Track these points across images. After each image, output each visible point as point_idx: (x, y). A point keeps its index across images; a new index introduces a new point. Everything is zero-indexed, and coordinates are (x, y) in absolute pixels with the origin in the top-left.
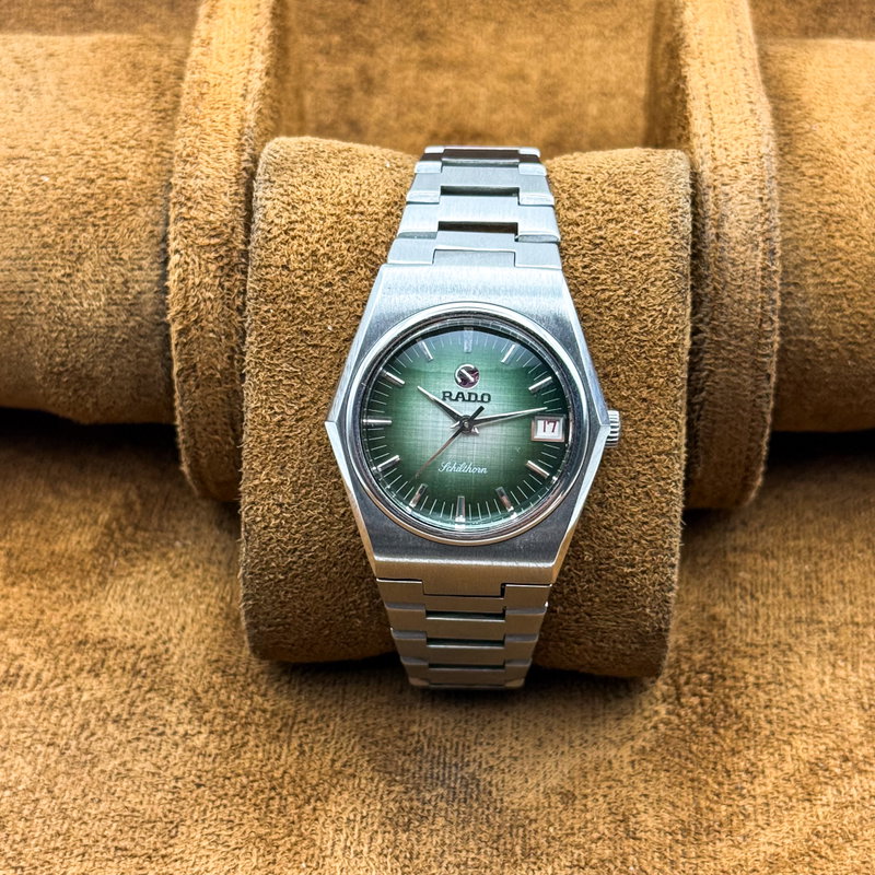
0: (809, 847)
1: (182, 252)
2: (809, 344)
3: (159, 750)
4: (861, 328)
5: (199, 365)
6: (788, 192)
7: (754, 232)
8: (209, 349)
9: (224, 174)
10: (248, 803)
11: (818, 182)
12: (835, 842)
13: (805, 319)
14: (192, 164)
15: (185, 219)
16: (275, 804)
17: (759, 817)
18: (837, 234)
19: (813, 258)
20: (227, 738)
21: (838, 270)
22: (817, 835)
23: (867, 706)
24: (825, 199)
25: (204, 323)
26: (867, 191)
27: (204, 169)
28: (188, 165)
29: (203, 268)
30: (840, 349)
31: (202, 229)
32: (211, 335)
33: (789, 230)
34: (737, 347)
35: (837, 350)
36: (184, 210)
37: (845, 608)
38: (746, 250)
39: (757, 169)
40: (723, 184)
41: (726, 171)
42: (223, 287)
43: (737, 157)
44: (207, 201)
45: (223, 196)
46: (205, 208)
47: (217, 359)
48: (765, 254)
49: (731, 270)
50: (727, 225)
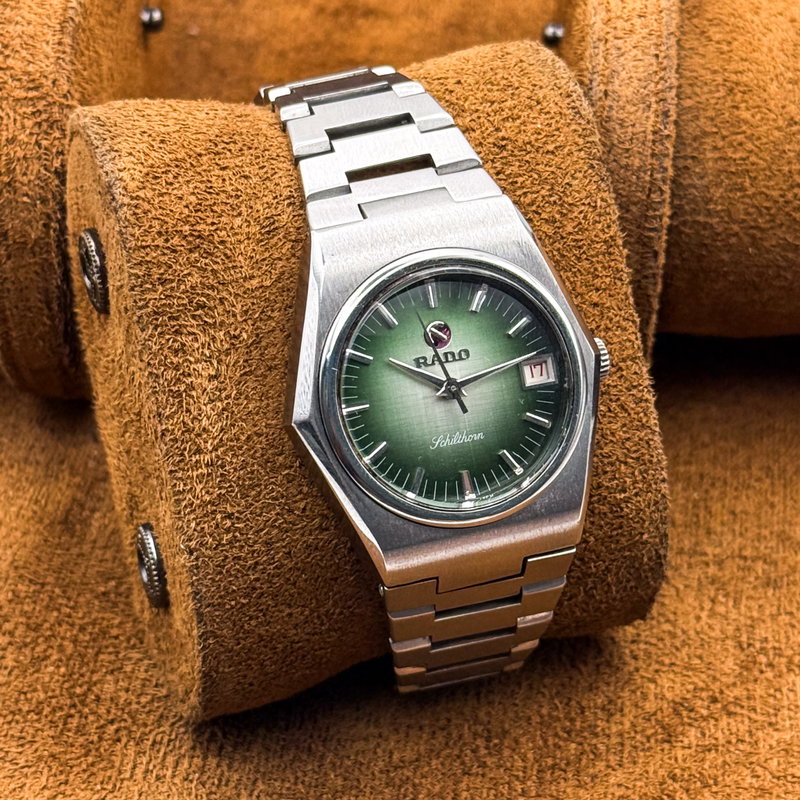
0: (662, 791)
2: (705, 226)
4: (765, 211)
5: (11, 233)
6: (691, 58)
7: (646, 92)
8: (22, 214)
9: (47, 21)
10: (43, 720)
11: (725, 48)
12: (692, 787)
13: (702, 198)
14: (12, 9)
16: (74, 722)
17: (611, 757)
18: (743, 105)
19: (715, 130)
20: (27, 651)
21: (741, 144)
22: (674, 778)
23: (745, 646)
24: (733, 66)
25: (17, 185)
26: (778, 60)
27: (26, 14)
28: (8, 9)
29: (18, 124)
30: (741, 234)
31: (19, 80)
32: (25, 199)
33: (690, 98)
35: (736, 234)
38: (637, 111)
39: (655, 24)
40: (616, 38)
41: (620, 24)
42: (40, 146)
43: (634, 9)
44: (26, 49)
45: (44, 44)
46: (24, 58)
47: (32, 227)
48: (658, 116)
49: (619, 132)
50: (617, 82)
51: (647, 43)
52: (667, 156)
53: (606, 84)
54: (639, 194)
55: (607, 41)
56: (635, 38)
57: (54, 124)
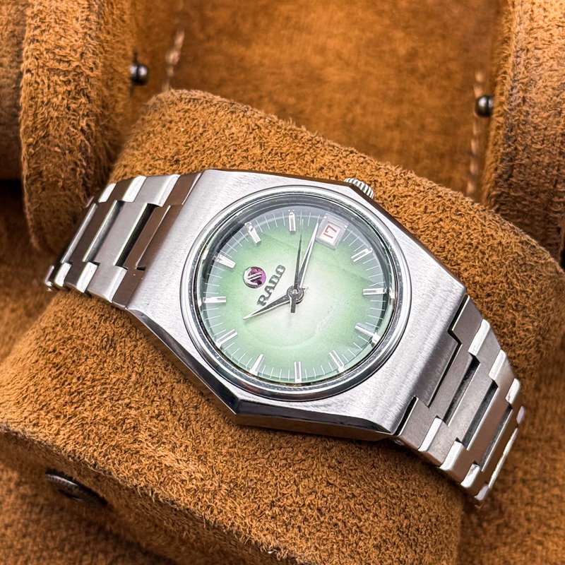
1: (33, 72)
5: (45, 173)
7: (558, 100)
8: (54, 160)
15: (38, 41)
25: (50, 138)
29: (51, 90)
31: (53, 52)
32: (57, 149)
34: (531, 202)
36: (38, 32)
38: (549, 116)
40: (536, 48)
42: (69, 108)
43: (554, 18)
44: (59, 24)
45: (74, 21)
46: (58, 32)
47: (62, 170)
49: (533, 133)
50: (534, 90)
53: (525, 91)
54: (547, 185)
55: (528, 50)
56: (550, 51)
57: (81, 91)
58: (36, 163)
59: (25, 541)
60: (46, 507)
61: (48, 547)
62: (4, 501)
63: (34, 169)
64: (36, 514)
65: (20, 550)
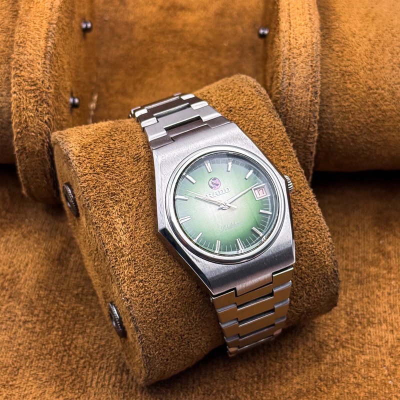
0: (316, 386)
1: (18, 93)
2: (332, 134)
3: (12, 329)
4: (358, 128)
5: (27, 148)
6: (325, 59)
7: (307, 83)
8: (32, 140)
9: (38, 53)
10: (53, 358)
11: (340, 54)
12: (328, 383)
13: (331, 123)
14: (23, 47)
15: (19, 76)
16: (66, 359)
17: (294, 370)
18: (348, 82)
19: (336, 93)
20: (45, 324)
21: (348, 99)
22: (320, 379)
23: (349, 313)
24: (344, 63)
25: (29, 128)
26: (364, 60)
27: (29, 50)
28: (21, 48)
30: (348, 138)
31: (27, 81)
32: (33, 134)
33: (325, 78)
35: (345, 138)
36: (18, 72)
37: (343, 261)
38: (303, 92)
39: (311, 51)
40: (294, 58)
41: (295, 51)
42: (38, 111)
43: (301, 43)
45: (38, 65)
46: (29, 71)
47: (36, 145)
48: (312, 94)
49: (295, 101)
50: (294, 79)
51: (307, 60)
52: (316, 111)
53: (290, 79)
54: (304, 128)
55: (289, 59)
56: (301, 58)
57: (43, 101)
58: (22, 143)
59: (30, 351)
60: (41, 333)
61: (43, 353)
62: (17, 331)
63: (21, 146)
64: (36, 337)
65: (28, 356)
